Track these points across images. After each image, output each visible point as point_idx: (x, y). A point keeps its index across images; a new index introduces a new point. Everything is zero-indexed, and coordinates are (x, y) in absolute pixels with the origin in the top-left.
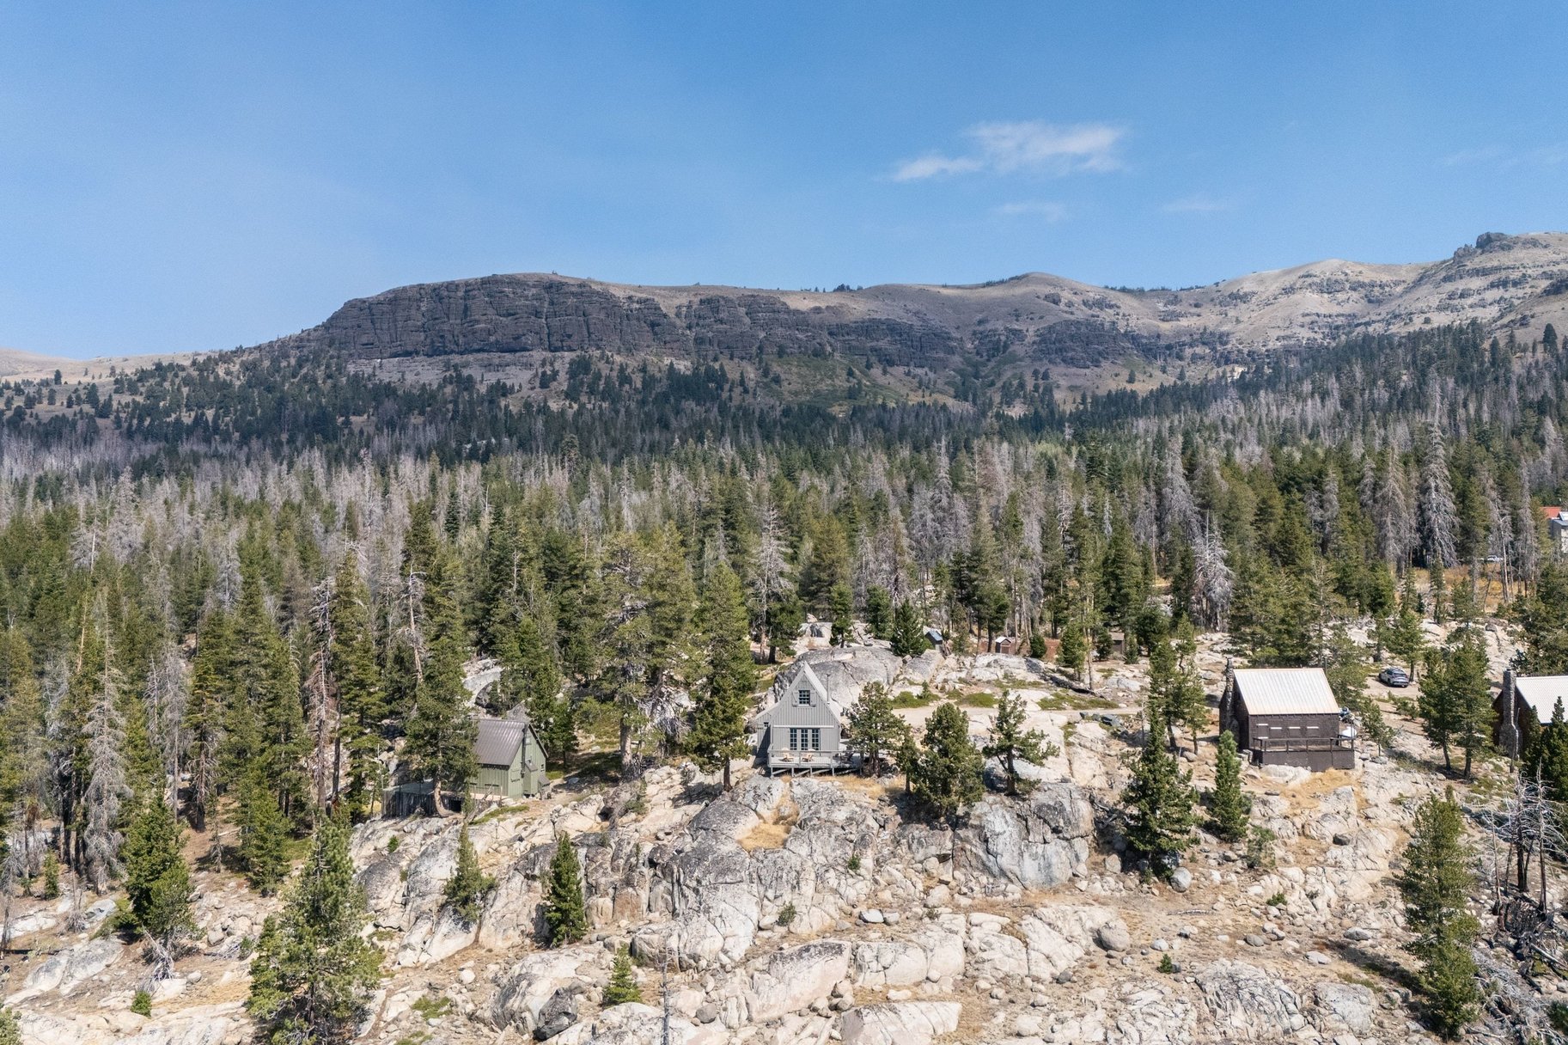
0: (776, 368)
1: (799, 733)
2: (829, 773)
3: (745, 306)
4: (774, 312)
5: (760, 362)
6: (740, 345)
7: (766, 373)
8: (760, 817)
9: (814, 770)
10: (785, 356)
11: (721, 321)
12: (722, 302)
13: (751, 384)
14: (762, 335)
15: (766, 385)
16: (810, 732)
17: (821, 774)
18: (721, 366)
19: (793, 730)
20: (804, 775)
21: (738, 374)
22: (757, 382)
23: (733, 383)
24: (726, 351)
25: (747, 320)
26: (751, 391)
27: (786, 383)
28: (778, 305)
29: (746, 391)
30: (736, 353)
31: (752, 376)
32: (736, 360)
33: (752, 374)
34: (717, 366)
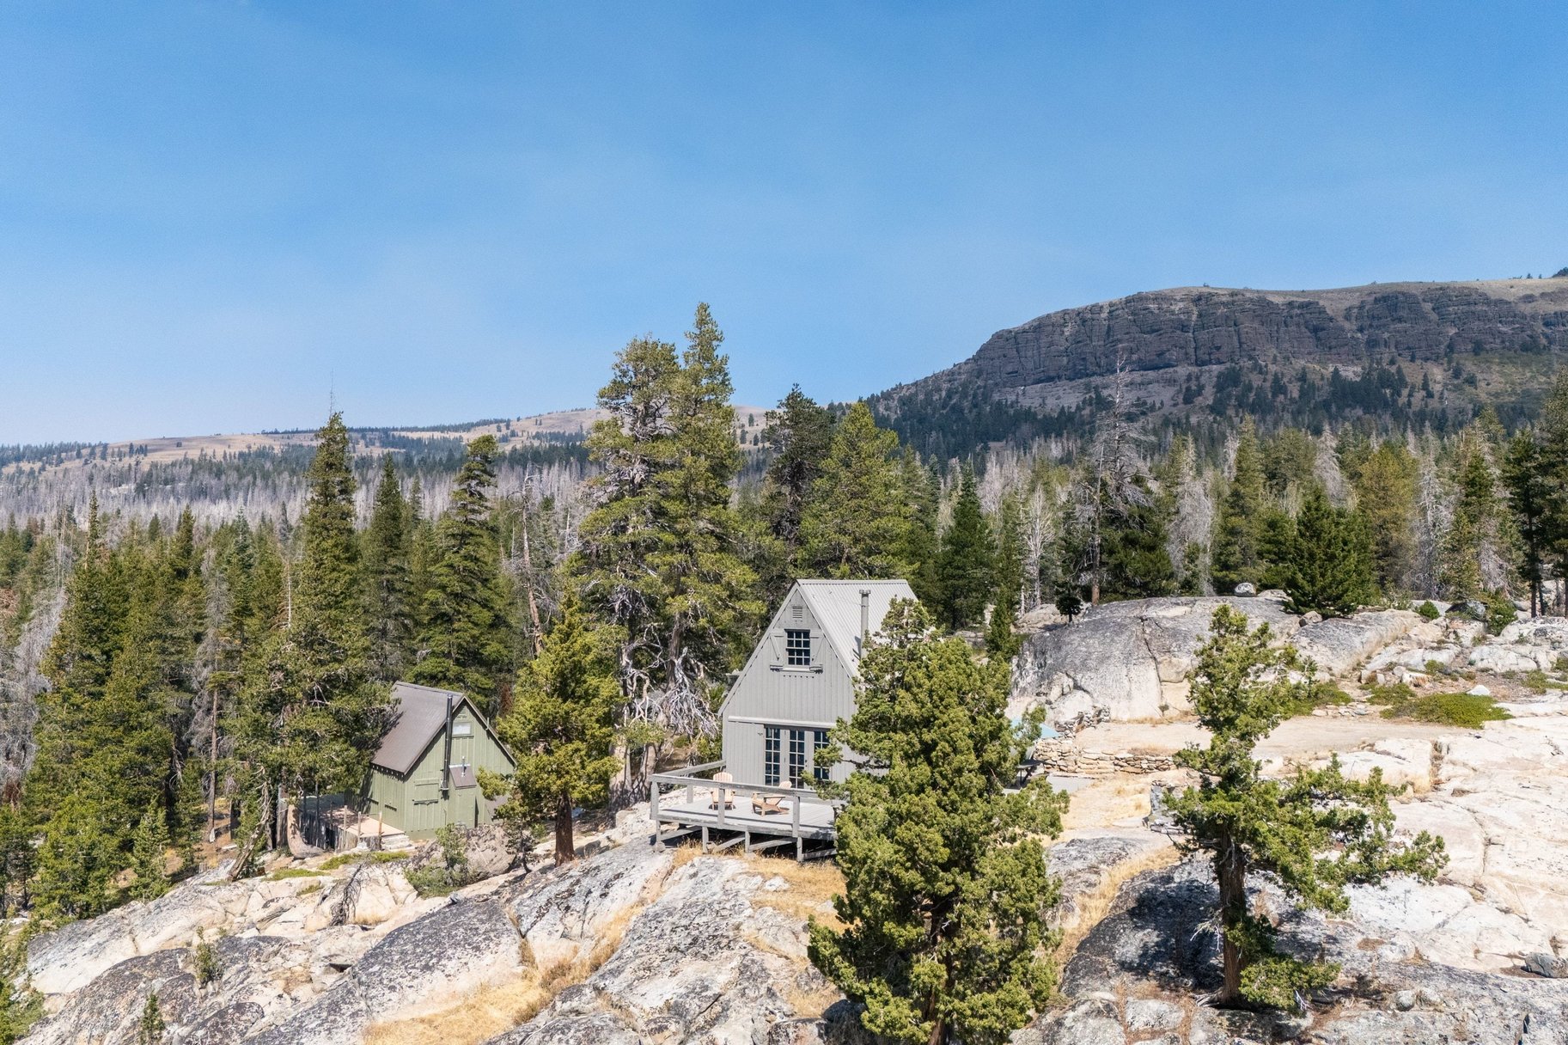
0: (1470, 367)
1: (785, 737)
2: (787, 851)
3: (1432, 301)
4: (1469, 304)
5: (1449, 362)
6: (1423, 344)
7: (1457, 375)
8: (526, 958)
9: (757, 837)
10: (1483, 355)
11: (1400, 320)
12: (1401, 298)
13: (1437, 388)
14: (1452, 331)
15: (1457, 388)
16: (809, 737)
17: (768, 852)
18: (1399, 370)
19: (773, 730)
20: (731, 851)
21: (1421, 377)
22: (1445, 385)
23: (1413, 387)
24: (1407, 354)
25: (1434, 316)
26: (1437, 395)
27: (1483, 384)
28: (1475, 296)
29: (1430, 395)
30: (1418, 354)
31: (1439, 378)
32: (1418, 362)
33: (1438, 374)
34: (1393, 369)
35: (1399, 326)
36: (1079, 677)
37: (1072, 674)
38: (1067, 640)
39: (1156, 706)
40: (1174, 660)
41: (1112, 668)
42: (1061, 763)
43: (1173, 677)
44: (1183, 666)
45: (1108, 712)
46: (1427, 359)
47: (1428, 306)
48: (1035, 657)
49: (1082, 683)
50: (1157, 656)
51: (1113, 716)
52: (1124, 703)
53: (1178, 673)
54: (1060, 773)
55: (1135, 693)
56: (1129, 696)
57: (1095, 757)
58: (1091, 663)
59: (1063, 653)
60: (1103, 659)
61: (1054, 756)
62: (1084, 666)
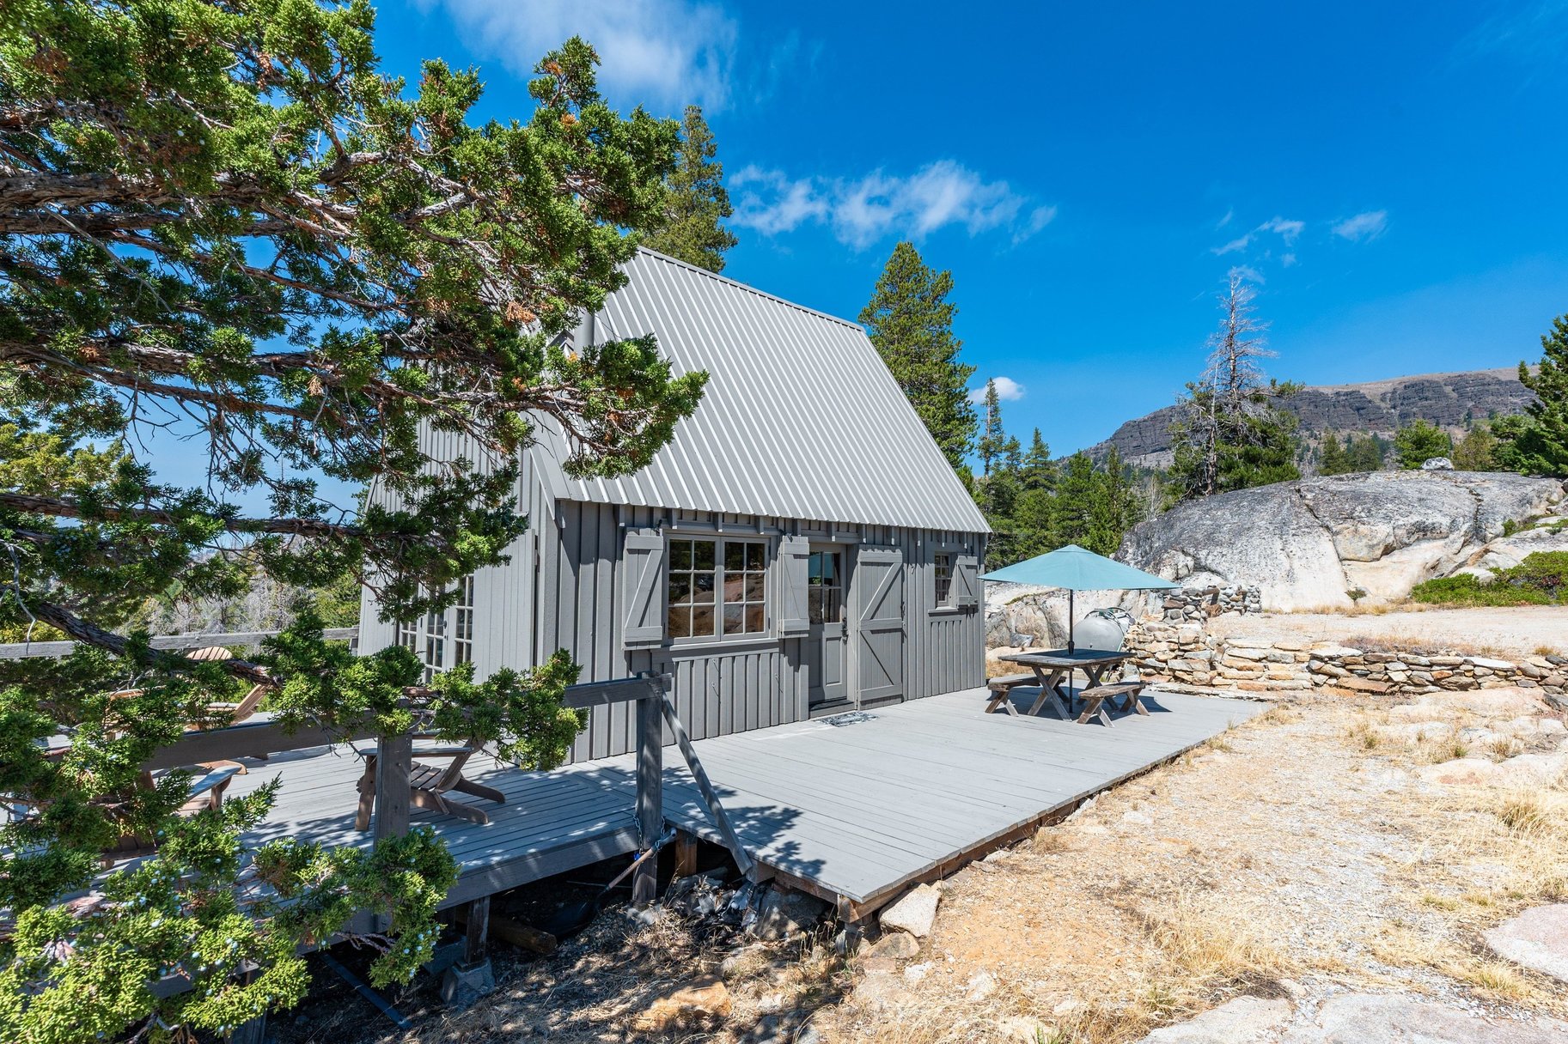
3: (1452, 384)
4: (1483, 385)
5: (1469, 425)
6: (1446, 414)
11: (1426, 399)
12: (1427, 386)
14: (1470, 404)
25: (1455, 395)
33: (1458, 434)
35: (1425, 403)
36: (1202, 554)
37: (1191, 551)
38: (1182, 515)
39: (1342, 590)
40: (1361, 528)
41: (1256, 542)
42: (1177, 664)
43: (1364, 553)
44: (1381, 536)
45: (1257, 596)
46: (1449, 424)
47: (1448, 389)
48: (1139, 546)
49: (1209, 561)
50: (1332, 524)
51: (1265, 604)
52: (1282, 587)
53: (1372, 547)
54: (1176, 686)
55: (1299, 572)
56: (1290, 576)
57: (1257, 654)
58: (1223, 536)
59: (1176, 531)
60: (1239, 532)
61: (1161, 649)
62: (1211, 540)
